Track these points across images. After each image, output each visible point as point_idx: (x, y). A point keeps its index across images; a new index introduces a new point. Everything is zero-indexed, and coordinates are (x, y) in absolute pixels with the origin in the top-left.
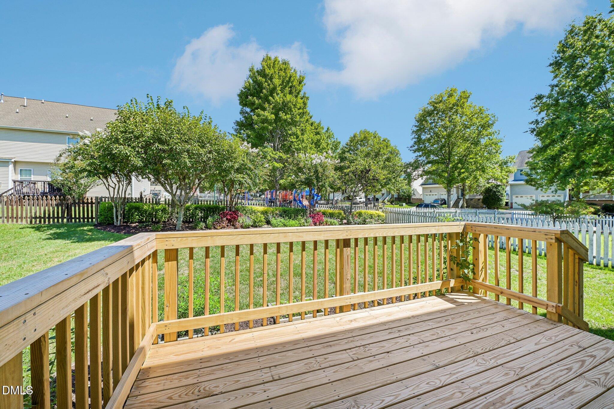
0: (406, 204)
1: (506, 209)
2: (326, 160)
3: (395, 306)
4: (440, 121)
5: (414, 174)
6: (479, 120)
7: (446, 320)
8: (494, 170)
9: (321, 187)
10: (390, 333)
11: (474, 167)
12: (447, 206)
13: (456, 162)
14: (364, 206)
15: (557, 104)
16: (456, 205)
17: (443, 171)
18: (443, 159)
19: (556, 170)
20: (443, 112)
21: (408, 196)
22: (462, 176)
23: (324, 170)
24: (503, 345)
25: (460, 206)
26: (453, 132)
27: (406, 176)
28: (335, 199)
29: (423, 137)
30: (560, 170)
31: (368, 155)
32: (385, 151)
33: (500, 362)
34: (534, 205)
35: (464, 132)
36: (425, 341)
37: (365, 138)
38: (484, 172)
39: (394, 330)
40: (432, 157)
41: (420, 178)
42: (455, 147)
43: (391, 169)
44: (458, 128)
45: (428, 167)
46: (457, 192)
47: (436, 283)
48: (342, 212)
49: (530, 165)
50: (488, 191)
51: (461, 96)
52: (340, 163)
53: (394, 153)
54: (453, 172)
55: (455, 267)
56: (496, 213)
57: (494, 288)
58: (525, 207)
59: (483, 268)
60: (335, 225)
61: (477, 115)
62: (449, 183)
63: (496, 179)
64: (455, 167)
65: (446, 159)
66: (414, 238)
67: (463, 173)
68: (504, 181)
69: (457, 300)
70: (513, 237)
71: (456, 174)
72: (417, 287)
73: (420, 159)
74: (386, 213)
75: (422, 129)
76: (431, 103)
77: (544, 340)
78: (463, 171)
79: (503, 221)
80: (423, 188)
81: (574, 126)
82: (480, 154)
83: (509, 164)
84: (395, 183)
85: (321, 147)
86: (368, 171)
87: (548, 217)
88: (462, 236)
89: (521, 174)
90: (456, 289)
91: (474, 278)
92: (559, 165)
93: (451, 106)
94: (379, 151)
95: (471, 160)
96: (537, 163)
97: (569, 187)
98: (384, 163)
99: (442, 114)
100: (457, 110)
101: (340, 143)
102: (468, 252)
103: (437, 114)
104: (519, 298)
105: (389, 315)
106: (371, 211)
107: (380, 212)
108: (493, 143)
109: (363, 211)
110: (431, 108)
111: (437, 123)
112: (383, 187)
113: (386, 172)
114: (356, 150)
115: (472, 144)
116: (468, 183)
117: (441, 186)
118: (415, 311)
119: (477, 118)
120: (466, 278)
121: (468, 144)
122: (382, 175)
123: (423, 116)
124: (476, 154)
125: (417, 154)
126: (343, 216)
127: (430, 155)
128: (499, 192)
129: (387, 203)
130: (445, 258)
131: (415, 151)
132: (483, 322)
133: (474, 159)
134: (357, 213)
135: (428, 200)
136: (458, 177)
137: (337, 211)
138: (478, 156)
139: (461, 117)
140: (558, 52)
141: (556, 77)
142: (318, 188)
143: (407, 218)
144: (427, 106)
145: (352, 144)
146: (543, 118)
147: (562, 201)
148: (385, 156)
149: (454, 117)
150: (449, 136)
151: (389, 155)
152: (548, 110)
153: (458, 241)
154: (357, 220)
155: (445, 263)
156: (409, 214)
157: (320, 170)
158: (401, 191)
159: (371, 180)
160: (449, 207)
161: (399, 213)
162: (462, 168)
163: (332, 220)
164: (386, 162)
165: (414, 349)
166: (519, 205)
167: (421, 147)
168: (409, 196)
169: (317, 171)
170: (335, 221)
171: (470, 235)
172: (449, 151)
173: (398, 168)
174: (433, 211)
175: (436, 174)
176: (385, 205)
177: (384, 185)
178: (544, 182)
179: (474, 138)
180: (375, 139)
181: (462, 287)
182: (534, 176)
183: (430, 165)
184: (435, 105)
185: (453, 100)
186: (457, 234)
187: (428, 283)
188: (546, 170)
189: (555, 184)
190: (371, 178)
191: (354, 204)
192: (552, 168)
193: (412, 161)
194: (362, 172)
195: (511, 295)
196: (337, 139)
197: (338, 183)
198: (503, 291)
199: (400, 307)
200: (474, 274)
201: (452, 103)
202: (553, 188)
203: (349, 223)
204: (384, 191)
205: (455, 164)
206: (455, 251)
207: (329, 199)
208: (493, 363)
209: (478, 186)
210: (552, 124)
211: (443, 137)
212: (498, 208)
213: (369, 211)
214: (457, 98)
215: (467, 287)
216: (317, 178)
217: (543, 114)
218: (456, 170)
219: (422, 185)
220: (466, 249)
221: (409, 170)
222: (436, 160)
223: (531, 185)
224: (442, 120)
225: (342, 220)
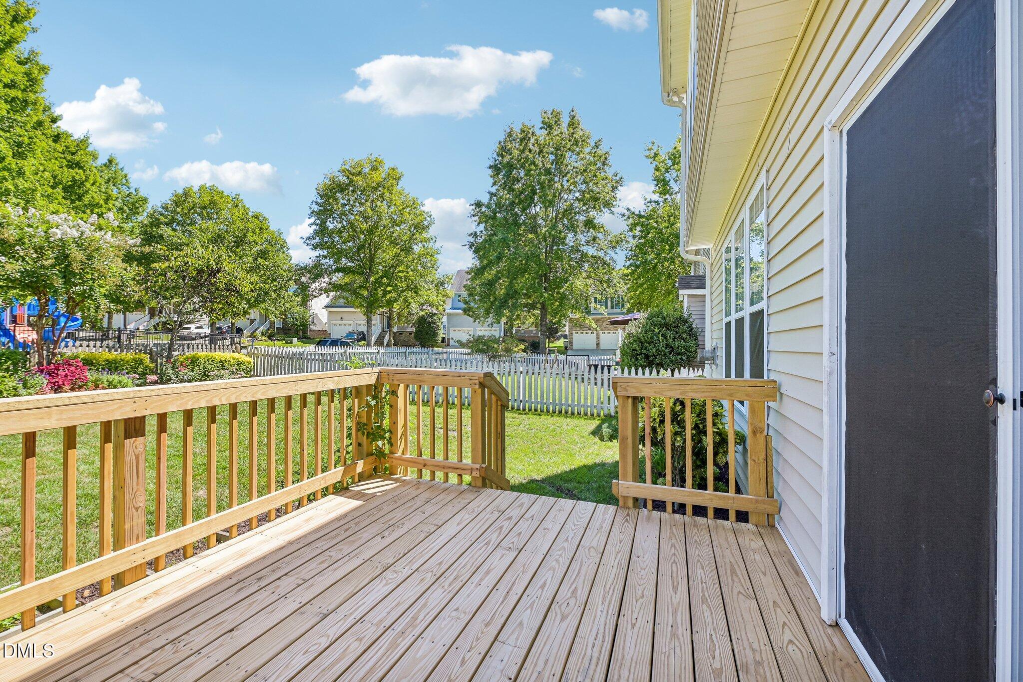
0: (298, 339)
1: (443, 347)
2: (98, 234)
3: (257, 533)
4: (357, 204)
5: (313, 286)
6: (412, 216)
7: (346, 530)
8: (429, 292)
9: (78, 299)
10: (239, 590)
11: (404, 285)
12: (365, 342)
13: (380, 274)
14: (207, 343)
15: (494, 218)
16: (379, 342)
17: (361, 287)
18: (361, 267)
19: (492, 299)
20: (363, 191)
21: (301, 325)
22: (388, 296)
23: (90, 257)
24: (421, 539)
25: (385, 343)
26: (377, 228)
27: (299, 288)
28: (130, 327)
29: (330, 226)
30: (496, 299)
31: (217, 239)
32: (257, 238)
33: (415, 567)
34: (471, 342)
35: (391, 230)
36: (307, 579)
37: (212, 202)
38: (416, 293)
39: (247, 582)
40: (344, 261)
41: (324, 296)
42: (379, 251)
43: (268, 273)
44: (384, 222)
45: (337, 277)
46: (382, 322)
47: (334, 473)
48: (147, 359)
49: (468, 290)
50: (422, 321)
51: (389, 174)
52: (141, 246)
53: (277, 244)
54: (376, 290)
55: (364, 440)
56: (430, 352)
57: (417, 461)
58: (462, 345)
59: (402, 434)
60: (126, 386)
61: (409, 209)
62: (370, 307)
63: (431, 305)
64: (379, 283)
65: (366, 268)
66: (311, 399)
67: (390, 292)
68: (441, 308)
69: (366, 492)
70: (437, 385)
71: (380, 293)
72: (300, 487)
73: (324, 261)
74: (256, 356)
75: (328, 211)
76: (344, 171)
77: (467, 516)
78: (389, 288)
79: (435, 364)
80: (329, 312)
81: (509, 247)
82: (412, 267)
83: (446, 285)
84: (277, 300)
85: (86, 200)
86: (214, 273)
87: (484, 356)
88: (374, 390)
89: (459, 301)
90: (367, 474)
91: (391, 452)
92: (495, 293)
93: (374, 184)
94: (245, 235)
95: (401, 275)
96: (474, 288)
97: (504, 320)
98: (255, 260)
99: (361, 194)
100: (383, 194)
101: (145, 200)
102: (383, 413)
103: (353, 191)
104: (444, 467)
105: (242, 556)
106: (222, 354)
107: (242, 356)
108: (428, 254)
109: (202, 354)
110: (343, 179)
111: (354, 206)
112: (251, 306)
113: (255, 278)
114: (189, 225)
115: (402, 250)
116: (396, 307)
117: (359, 310)
118: (295, 530)
119: (409, 214)
120: (380, 454)
121: (396, 250)
122: (247, 283)
123: (331, 190)
124: (408, 266)
125: (318, 252)
126: (147, 367)
127: (341, 257)
128: (435, 323)
129: (260, 338)
130: (349, 428)
131: (315, 247)
132: (399, 516)
133: (405, 274)
134: (187, 359)
135: (338, 333)
136: (382, 297)
137: (128, 356)
138: (409, 270)
139: (389, 207)
140: (498, 155)
141: (494, 184)
142: (70, 298)
143: (296, 363)
144: (337, 174)
145: (179, 210)
146: (481, 232)
147: (497, 337)
148: (258, 248)
149: (379, 203)
150: (371, 231)
151: (266, 246)
152: (486, 222)
153: (369, 399)
154: (184, 372)
155: (349, 436)
156: (300, 357)
157: (76, 254)
158: (289, 316)
159: (222, 291)
160: (368, 345)
161: (282, 357)
162: (389, 285)
163: (116, 378)
164: (259, 259)
165: (288, 601)
166: (455, 342)
167: (327, 242)
168: (305, 326)
169: (67, 256)
170: (124, 378)
171: (387, 387)
172: (370, 255)
173: (283, 273)
174: (343, 351)
175: (350, 290)
176: (256, 342)
177: (255, 301)
178: (481, 312)
179: (405, 242)
180: (235, 210)
181: (375, 469)
182: (472, 304)
183: (341, 274)
184: (351, 177)
185: (377, 177)
186: (368, 387)
187: (320, 475)
188: (484, 297)
189: (491, 315)
190: (222, 286)
191: (182, 338)
192: (489, 295)
193: (311, 263)
194: (200, 272)
195: (436, 466)
196: (136, 190)
197: (136, 292)
198: (426, 462)
199: (265, 533)
200: (391, 445)
201: (377, 180)
202: (490, 320)
203: (163, 380)
204: (254, 314)
205: (379, 277)
206: (364, 414)
207: (109, 328)
208: (407, 572)
209: (409, 313)
210: (489, 241)
211: (362, 232)
212: (433, 346)
213: (217, 353)
214: (383, 176)
215: (382, 467)
216: (67, 275)
217: (482, 226)
218: (379, 287)
219: (327, 306)
220: (381, 409)
221: (303, 279)
222: (350, 267)
223: (469, 315)
224: (361, 204)
225: (143, 375)
